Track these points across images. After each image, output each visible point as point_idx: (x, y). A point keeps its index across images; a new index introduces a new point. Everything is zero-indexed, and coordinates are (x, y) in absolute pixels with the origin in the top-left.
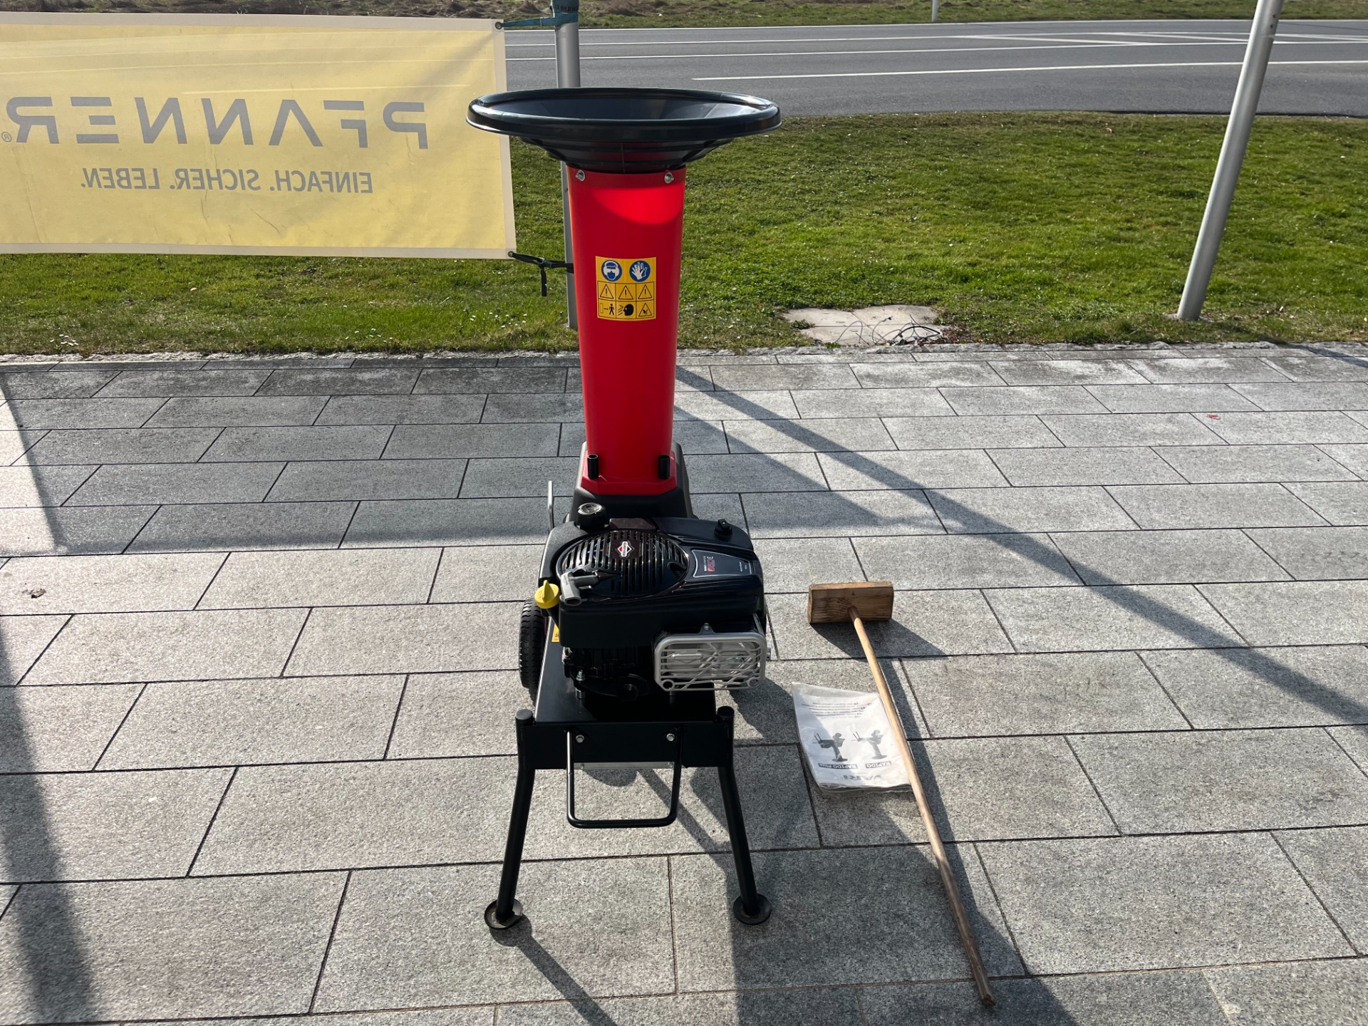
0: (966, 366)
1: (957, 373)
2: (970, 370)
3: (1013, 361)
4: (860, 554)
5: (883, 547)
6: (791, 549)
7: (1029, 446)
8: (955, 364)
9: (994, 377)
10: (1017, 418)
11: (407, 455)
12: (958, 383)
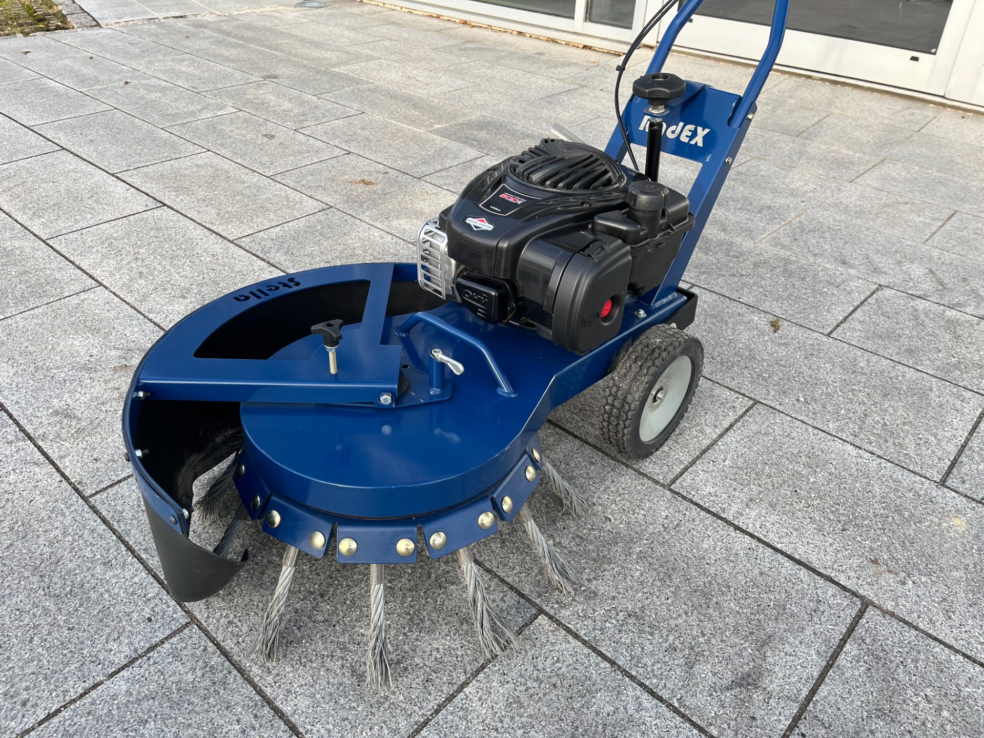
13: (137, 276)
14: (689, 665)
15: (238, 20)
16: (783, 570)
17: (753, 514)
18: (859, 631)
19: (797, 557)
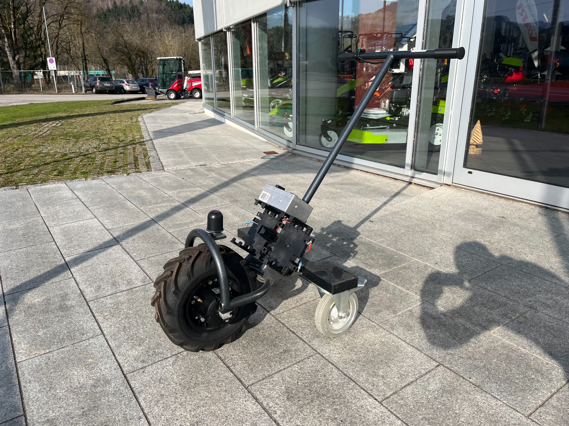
13: (122, 329)
15: (230, 167)
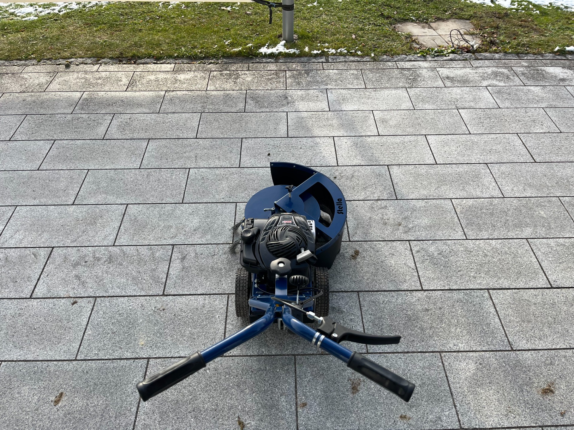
0: (500, 70)
1: (496, 75)
2: (503, 73)
3: (525, 67)
4: (458, 211)
5: (470, 207)
6: (420, 207)
7: (541, 131)
8: (494, 69)
9: (516, 78)
10: (533, 110)
11: (210, 135)
12: (497, 83)
14: (196, 254)
16: (186, 290)
17: (201, 303)
18: (163, 286)
19: (184, 296)
